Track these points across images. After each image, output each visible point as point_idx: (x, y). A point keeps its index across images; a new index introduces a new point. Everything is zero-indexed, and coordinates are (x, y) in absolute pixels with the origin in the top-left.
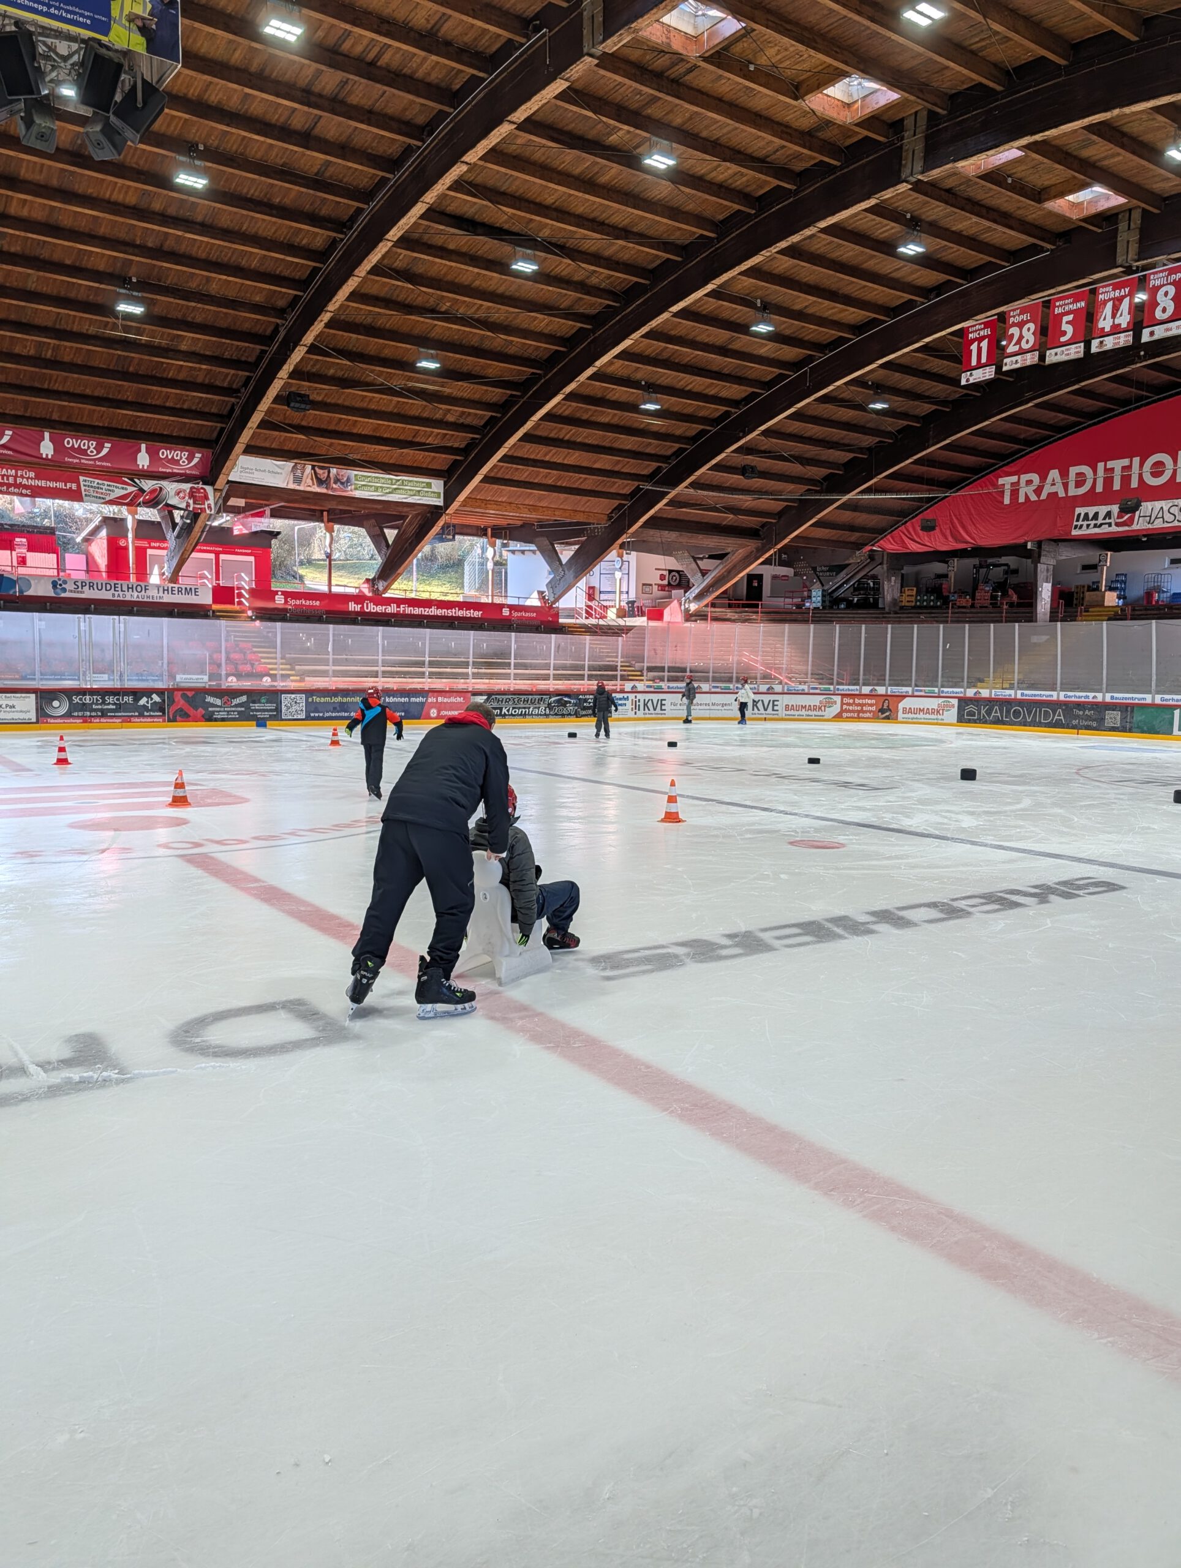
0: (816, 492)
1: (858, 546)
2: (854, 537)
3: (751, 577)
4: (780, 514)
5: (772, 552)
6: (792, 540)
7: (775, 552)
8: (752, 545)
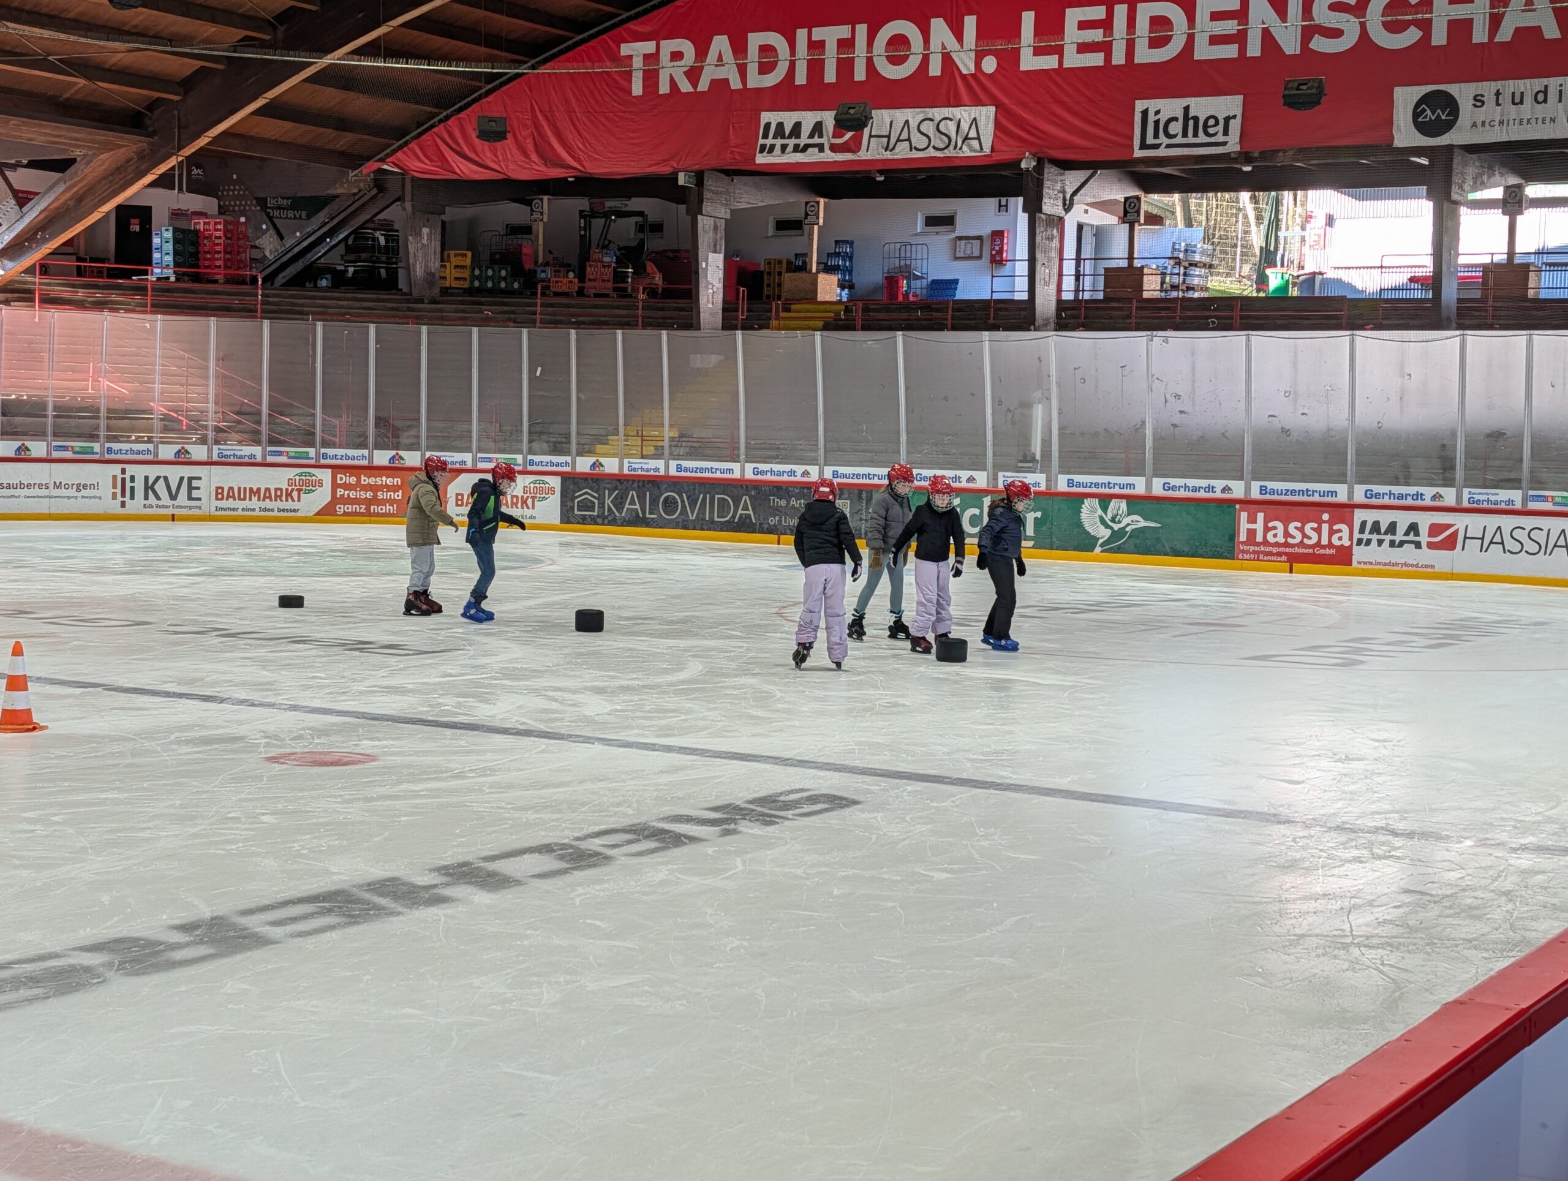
0: (263, 45)
1: (352, 160)
2: (345, 141)
3: (124, 213)
4: (187, 84)
5: (172, 162)
6: (216, 139)
7: (180, 164)
8: (128, 145)
